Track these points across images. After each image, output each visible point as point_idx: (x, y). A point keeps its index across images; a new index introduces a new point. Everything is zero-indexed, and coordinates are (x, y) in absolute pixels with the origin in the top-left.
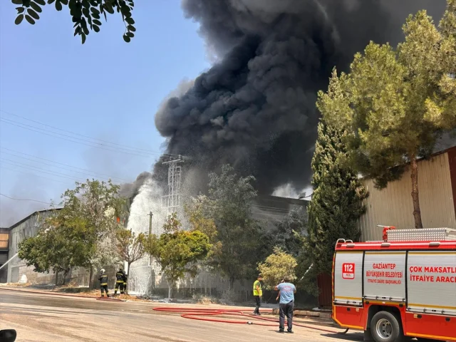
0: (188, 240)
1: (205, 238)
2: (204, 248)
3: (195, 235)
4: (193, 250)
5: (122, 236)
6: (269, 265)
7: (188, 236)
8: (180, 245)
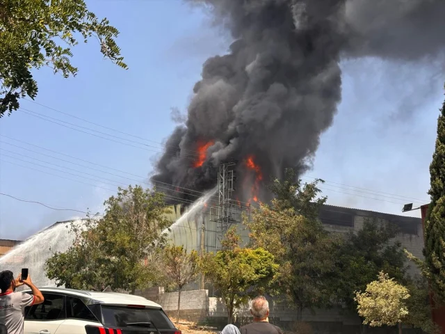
0: (250, 259)
1: (270, 257)
2: (269, 269)
3: (258, 253)
4: (257, 272)
5: (172, 253)
6: (370, 294)
7: (250, 255)
8: (242, 265)
